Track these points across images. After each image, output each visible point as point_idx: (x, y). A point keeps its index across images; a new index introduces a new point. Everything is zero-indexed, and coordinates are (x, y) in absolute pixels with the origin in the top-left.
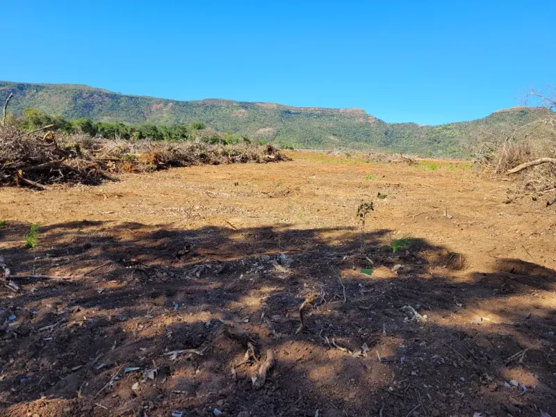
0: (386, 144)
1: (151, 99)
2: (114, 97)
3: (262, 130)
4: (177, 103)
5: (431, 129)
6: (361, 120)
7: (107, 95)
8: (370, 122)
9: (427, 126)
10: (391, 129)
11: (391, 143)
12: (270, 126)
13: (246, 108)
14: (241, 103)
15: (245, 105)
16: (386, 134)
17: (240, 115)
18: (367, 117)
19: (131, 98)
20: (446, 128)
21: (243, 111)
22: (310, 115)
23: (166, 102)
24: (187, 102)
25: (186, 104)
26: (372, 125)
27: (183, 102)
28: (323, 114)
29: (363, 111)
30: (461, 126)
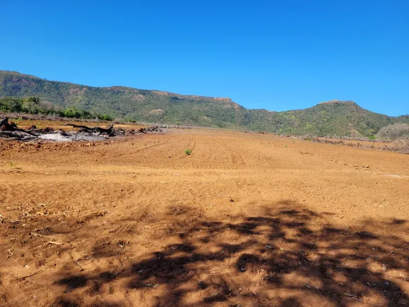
0: (245, 124)
1: (69, 84)
2: (39, 81)
3: (153, 111)
4: (90, 88)
5: (275, 114)
6: (229, 106)
7: (33, 80)
8: (235, 107)
9: (274, 112)
10: (249, 113)
11: (248, 123)
12: (161, 108)
13: (144, 94)
14: (140, 90)
15: (143, 92)
16: (245, 116)
17: (139, 99)
18: (232, 104)
19: (53, 83)
20: (285, 113)
21: (141, 96)
22: (192, 101)
23: (82, 87)
24: (98, 88)
25: (97, 89)
26: (236, 110)
27: (95, 88)
28: (202, 101)
29: (230, 100)
30: (296, 113)
